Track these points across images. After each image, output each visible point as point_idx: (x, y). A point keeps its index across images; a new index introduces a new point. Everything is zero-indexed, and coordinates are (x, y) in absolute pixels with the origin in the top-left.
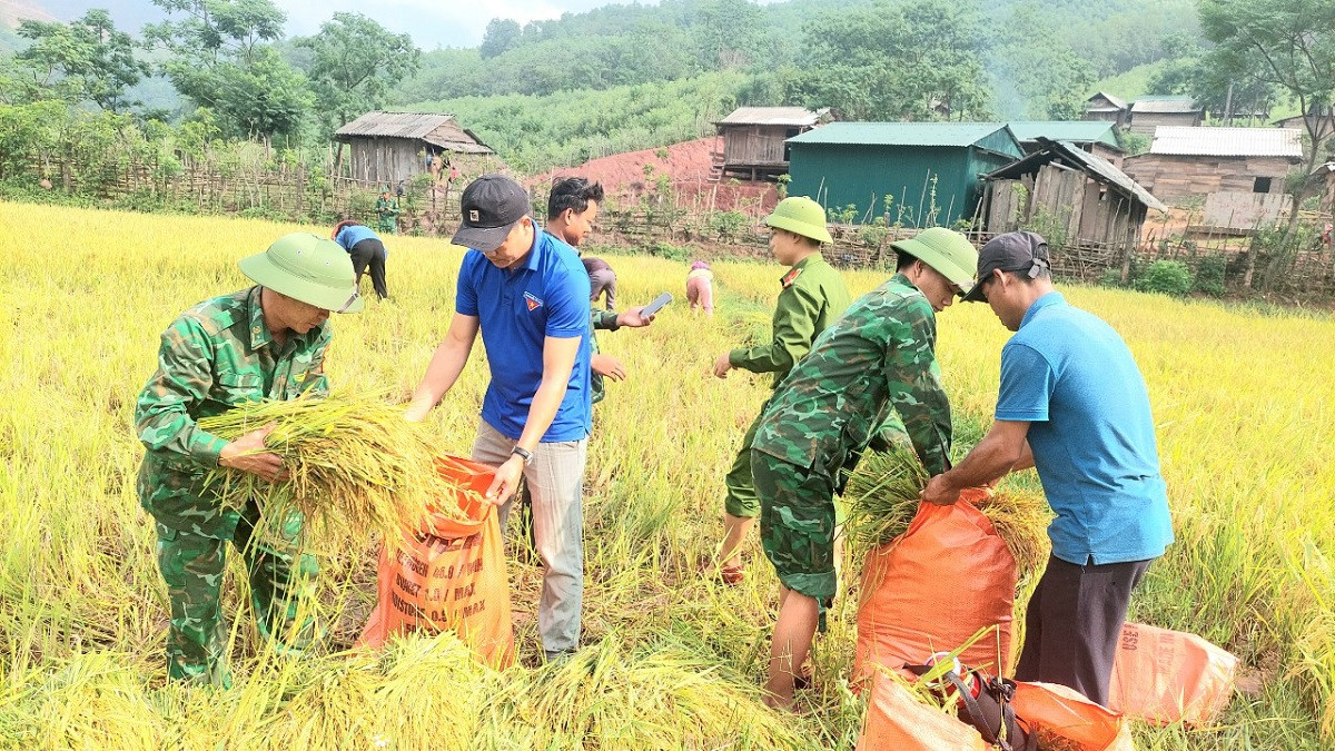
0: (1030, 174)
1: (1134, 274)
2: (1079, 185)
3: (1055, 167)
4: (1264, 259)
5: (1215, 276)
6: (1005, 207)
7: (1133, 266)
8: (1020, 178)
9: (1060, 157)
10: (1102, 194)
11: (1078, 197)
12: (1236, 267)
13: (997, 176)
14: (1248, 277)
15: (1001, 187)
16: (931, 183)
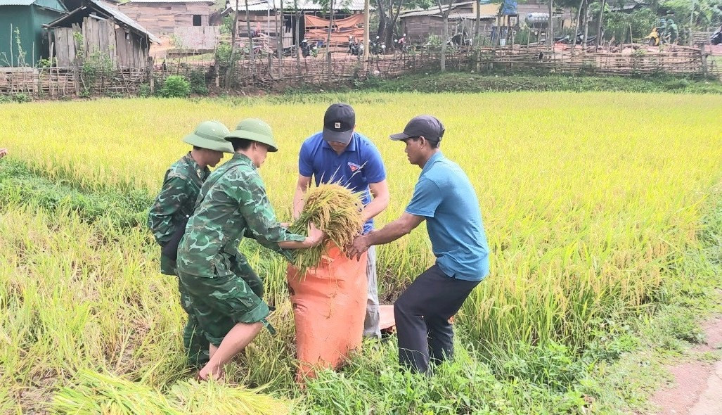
0: (77, 24)
1: (157, 86)
2: (111, 30)
3: (93, 18)
4: (223, 69)
5: (201, 83)
6: (66, 47)
7: (156, 82)
8: (71, 27)
9: (95, 11)
10: (126, 34)
11: (112, 38)
12: (210, 77)
13: (55, 25)
14: (217, 81)
15: (60, 33)
16: (15, 34)
